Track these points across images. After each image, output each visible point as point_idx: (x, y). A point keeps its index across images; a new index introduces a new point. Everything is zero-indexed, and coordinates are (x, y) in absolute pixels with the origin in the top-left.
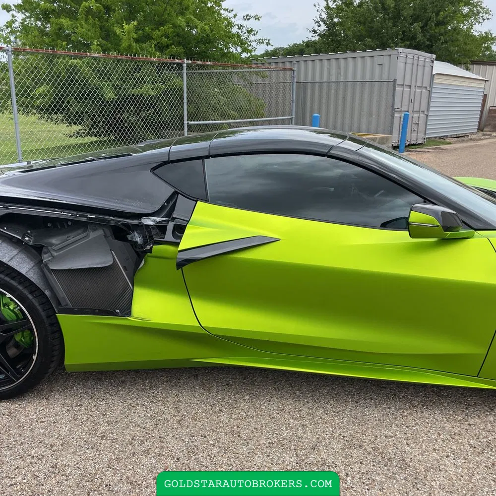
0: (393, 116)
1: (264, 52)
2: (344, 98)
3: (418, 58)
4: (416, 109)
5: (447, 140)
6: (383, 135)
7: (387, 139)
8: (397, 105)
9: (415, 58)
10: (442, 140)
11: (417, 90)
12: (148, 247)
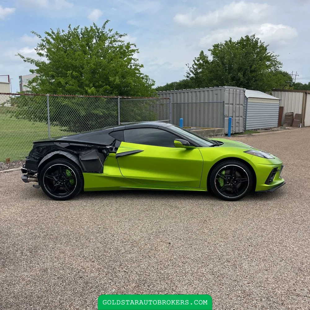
0: (224, 119)
1: (166, 85)
2: (200, 111)
3: (236, 90)
4: (237, 115)
5: (258, 131)
6: (219, 128)
7: (221, 130)
8: (226, 113)
9: (234, 90)
10: (256, 131)
11: (237, 106)
12: (108, 154)
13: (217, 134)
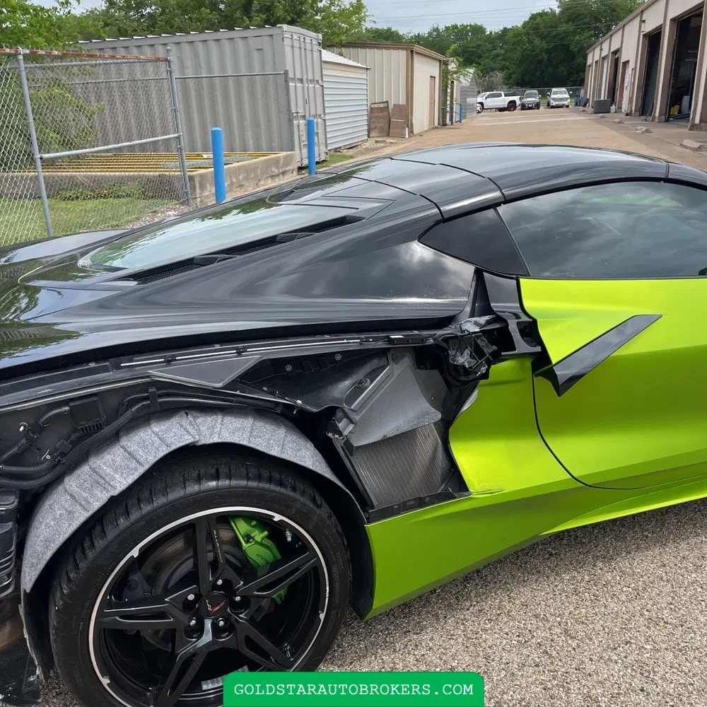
0: (292, 124)
3: (304, 38)
4: (311, 113)
7: (291, 158)
9: (301, 39)
10: (340, 153)
11: (310, 86)
13: (284, 169)
